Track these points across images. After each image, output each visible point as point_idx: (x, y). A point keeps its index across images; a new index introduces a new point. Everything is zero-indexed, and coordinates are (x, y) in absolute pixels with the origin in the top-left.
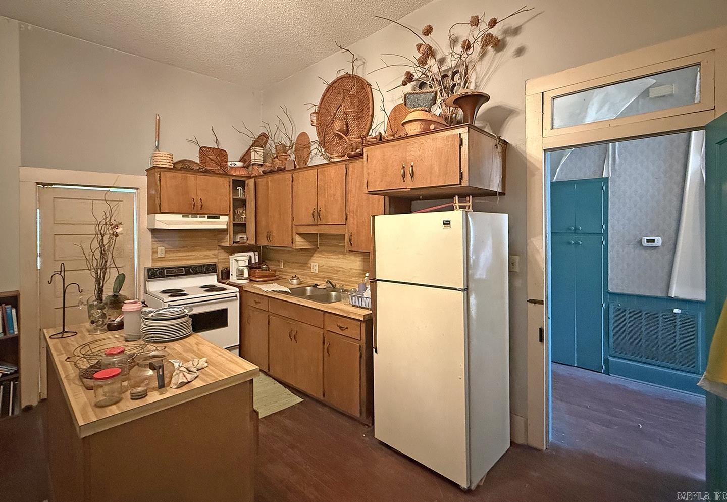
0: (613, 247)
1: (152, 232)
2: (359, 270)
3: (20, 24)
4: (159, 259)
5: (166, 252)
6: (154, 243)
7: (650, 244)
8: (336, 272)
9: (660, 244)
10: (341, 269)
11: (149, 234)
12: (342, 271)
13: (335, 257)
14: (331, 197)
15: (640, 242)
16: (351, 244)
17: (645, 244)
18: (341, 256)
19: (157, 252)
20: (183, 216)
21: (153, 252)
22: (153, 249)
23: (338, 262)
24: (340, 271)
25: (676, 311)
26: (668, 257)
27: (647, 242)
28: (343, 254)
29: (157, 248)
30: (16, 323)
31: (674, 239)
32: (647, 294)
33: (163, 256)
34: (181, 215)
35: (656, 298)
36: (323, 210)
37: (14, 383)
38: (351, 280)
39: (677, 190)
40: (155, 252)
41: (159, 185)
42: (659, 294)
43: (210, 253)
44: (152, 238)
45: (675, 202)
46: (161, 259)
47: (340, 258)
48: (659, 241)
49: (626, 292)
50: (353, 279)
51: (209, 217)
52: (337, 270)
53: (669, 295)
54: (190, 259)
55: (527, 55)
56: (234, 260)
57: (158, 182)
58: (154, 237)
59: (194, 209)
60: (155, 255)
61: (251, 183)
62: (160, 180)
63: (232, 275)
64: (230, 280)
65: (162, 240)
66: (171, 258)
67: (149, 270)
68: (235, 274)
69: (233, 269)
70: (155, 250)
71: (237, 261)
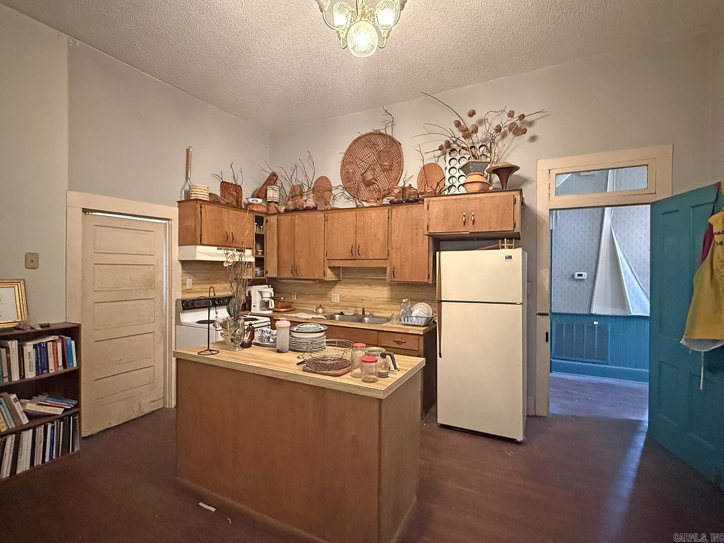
0: (555, 280)
1: (182, 264)
2: (386, 298)
3: (69, 40)
4: (188, 291)
5: (193, 284)
6: (184, 275)
7: (579, 277)
8: (361, 301)
9: (585, 278)
10: (367, 298)
11: (180, 266)
12: (368, 300)
13: (360, 288)
14: (372, 236)
15: (573, 276)
16: (394, 275)
17: (576, 277)
18: (367, 287)
19: (185, 284)
20: (218, 249)
21: (182, 284)
22: (182, 281)
23: (363, 292)
25: (595, 323)
26: (590, 286)
27: (578, 276)
28: (369, 285)
29: (186, 280)
30: (75, 356)
31: (594, 274)
32: (577, 312)
33: (191, 287)
34: (216, 248)
35: (583, 315)
36: (362, 247)
37: (73, 418)
38: (378, 307)
39: (596, 240)
41: (200, 216)
42: (585, 312)
44: (182, 270)
45: (595, 249)
48: (585, 275)
49: (563, 312)
50: (380, 306)
51: (238, 251)
52: (362, 299)
53: (591, 312)
55: (536, 142)
56: (257, 292)
57: (199, 214)
58: (183, 268)
59: (227, 242)
60: (184, 287)
61: (273, 220)
62: (201, 212)
63: (254, 306)
64: (252, 312)
65: (190, 271)
66: (196, 290)
67: (183, 301)
68: (258, 305)
69: (256, 300)
70: (184, 282)
71: (261, 293)
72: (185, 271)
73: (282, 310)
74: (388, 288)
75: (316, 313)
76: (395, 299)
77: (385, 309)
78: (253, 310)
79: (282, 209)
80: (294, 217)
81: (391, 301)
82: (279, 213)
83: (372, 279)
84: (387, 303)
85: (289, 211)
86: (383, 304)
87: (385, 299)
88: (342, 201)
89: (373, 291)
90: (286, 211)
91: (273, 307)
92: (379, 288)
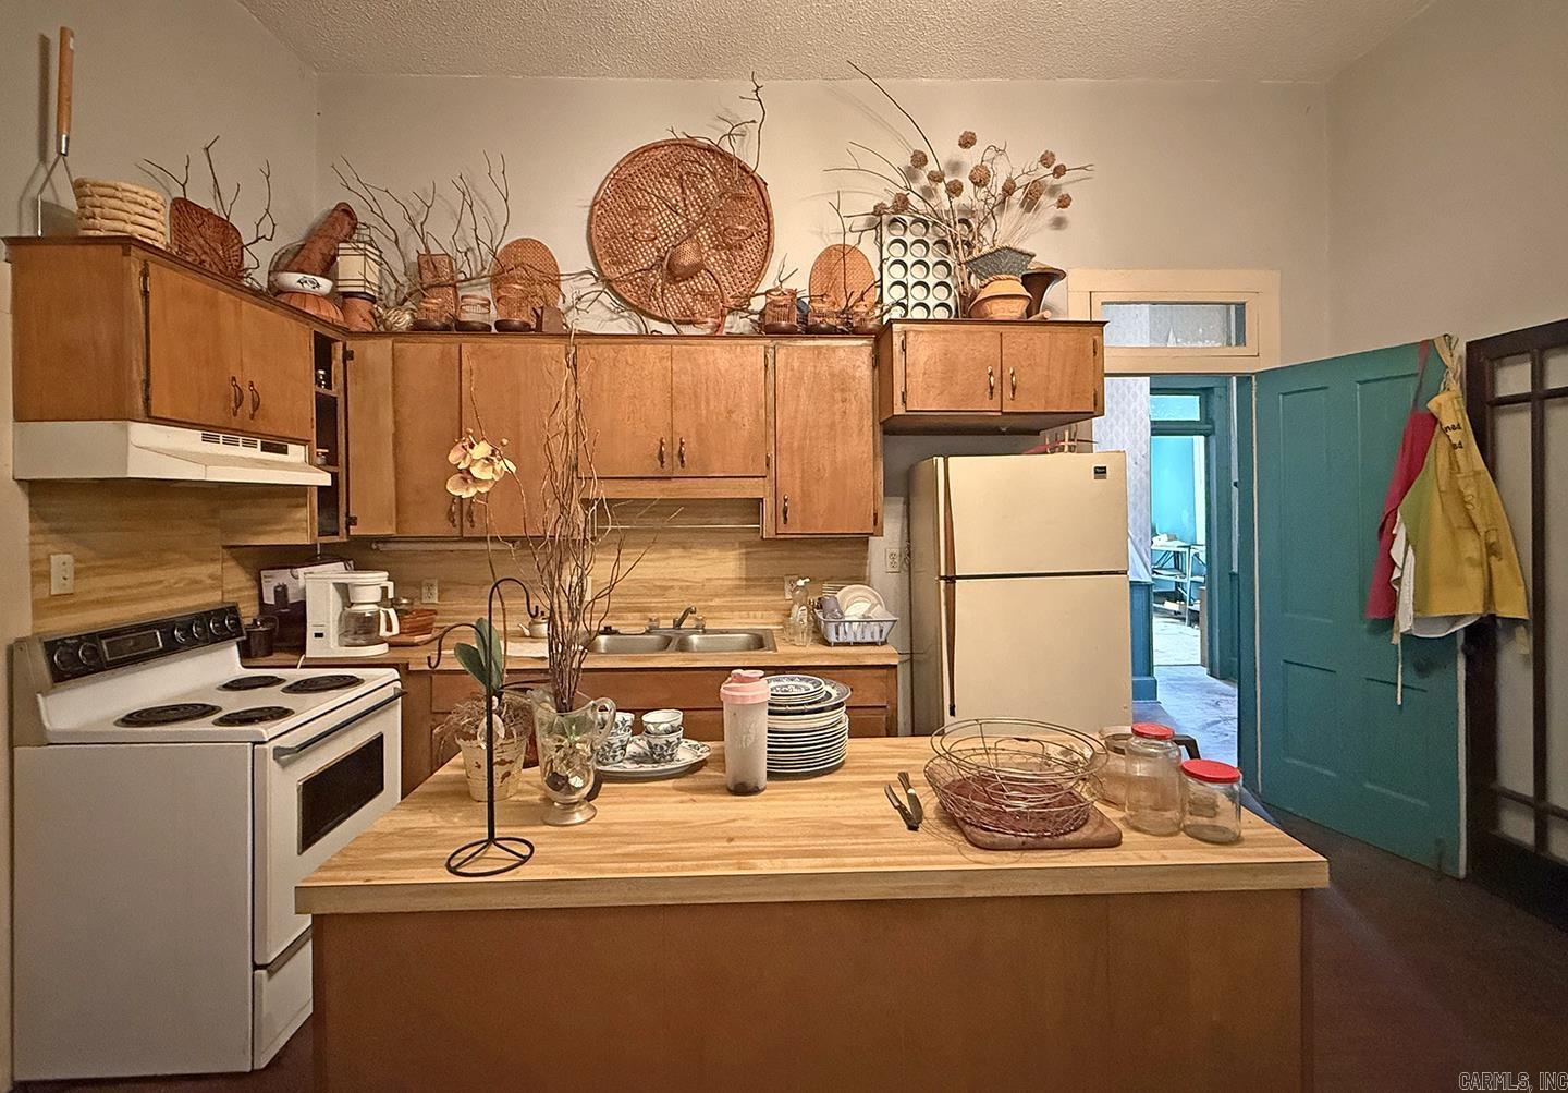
1: (31, 495)
4: (57, 602)
5: (77, 573)
6: (40, 538)
8: (659, 591)
10: (675, 584)
11: (21, 504)
12: (681, 588)
14: (719, 415)
16: (786, 518)
18: (675, 552)
19: (47, 576)
20: (204, 438)
21: (33, 575)
22: (33, 563)
23: (665, 567)
24: (672, 587)
28: (684, 548)
29: (49, 559)
33: (69, 587)
34: (201, 433)
38: (711, 603)
40: (41, 576)
41: (141, 309)
43: (203, 571)
44: (32, 519)
46: (62, 603)
47: (673, 557)
50: (716, 602)
51: (266, 448)
52: (662, 587)
54: (149, 598)
55: (1066, 230)
56: (332, 586)
57: (140, 301)
58: (36, 514)
59: (235, 414)
60: (41, 587)
61: (376, 353)
62: (145, 294)
63: (317, 635)
64: (309, 654)
65: (62, 525)
66: (93, 597)
67: (51, 647)
68: (332, 631)
69: (323, 613)
70: (41, 568)
71: (344, 590)
72: (45, 526)
73: (417, 639)
74: (738, 552)
75: (531, 637)
76: (758, 579)
77: (731, 609)
78: (314, 649)
79: (405, 320)
80: (455, 349)
81: (747, 587)
82: (390, 333)
83: (696, 530)
84: (734, 591)
85: (432, 329)
86: (724, 596)
87: (729, 582)
88: (597, 315)
89: (695, 563)
90: (419, 327)
91: (396, 630)
92: (714, 553)
